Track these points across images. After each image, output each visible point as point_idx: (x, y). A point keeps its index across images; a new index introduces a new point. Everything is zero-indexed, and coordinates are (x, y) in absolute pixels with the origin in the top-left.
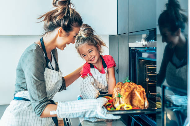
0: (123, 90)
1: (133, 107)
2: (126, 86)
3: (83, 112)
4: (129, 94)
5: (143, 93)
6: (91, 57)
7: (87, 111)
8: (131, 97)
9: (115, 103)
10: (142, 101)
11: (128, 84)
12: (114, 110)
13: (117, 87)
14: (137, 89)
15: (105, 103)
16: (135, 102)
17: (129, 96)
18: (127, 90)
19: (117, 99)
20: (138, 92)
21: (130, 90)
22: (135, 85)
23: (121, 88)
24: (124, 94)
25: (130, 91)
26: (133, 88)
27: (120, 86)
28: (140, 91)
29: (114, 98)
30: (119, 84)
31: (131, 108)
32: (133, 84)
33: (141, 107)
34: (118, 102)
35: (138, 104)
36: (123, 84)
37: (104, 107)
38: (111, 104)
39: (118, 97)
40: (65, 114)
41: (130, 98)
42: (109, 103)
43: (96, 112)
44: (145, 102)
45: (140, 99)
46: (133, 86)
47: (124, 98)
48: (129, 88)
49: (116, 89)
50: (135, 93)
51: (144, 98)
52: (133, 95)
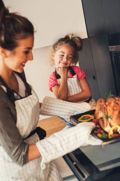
2: (113, 104)
9: (104, 125)
11: (113, 100)
18: (115, 108)
23: (105, 106)
24: (113, 113)
25: (119, 109)
27: (103, 103)
30: (101, 102)
34: (108, 124)
38: (99, 127)
47: (114, 118)
48: (117, 105)
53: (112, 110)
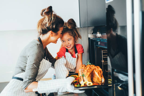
0: (86, 70)
1: (94, 84)
2: (88, 68)
3: (57, 89)
4: (90, 73)
5: (101, 73)
6: (68, 44)
7: (60, 88)
8: (92, 75)
9: (80, 80)
10: (100, 78)
11: (89, 66)
12: (80, 86)
13: (82, 68)
14: (96, 70)
15: (73, 81)
16: (95, 79)
17: (91, 75)
18: (89, 71)
19: (81, 77)
20: (97, 72)
21: (90, 71)
22: (94, 67)
23: (84, 69)
24: (87, 74)
26: (93, 69)
27: (83, 68)
28: (98, 71)
29: (79, 76)
30: (83, 66)
31: (92, 84)
32: (93, 66)
33: (99, 83)
35: (97, 81)
36: (86, 66)
37: (72, 85)
38: (78, 81)
39: (82, 76)
40: (44, 91)
41: (91, 77)
42: (76, 81)
43: (67, 88)
44: (102, 79)
45: (99, 77)
46: (93, 67)
47: (87, 76)
48: (90, 69)
49: (81, 70)
50: (94, 73)
51: (101, 76)
52: (94, 74)
53: (87, 72)
